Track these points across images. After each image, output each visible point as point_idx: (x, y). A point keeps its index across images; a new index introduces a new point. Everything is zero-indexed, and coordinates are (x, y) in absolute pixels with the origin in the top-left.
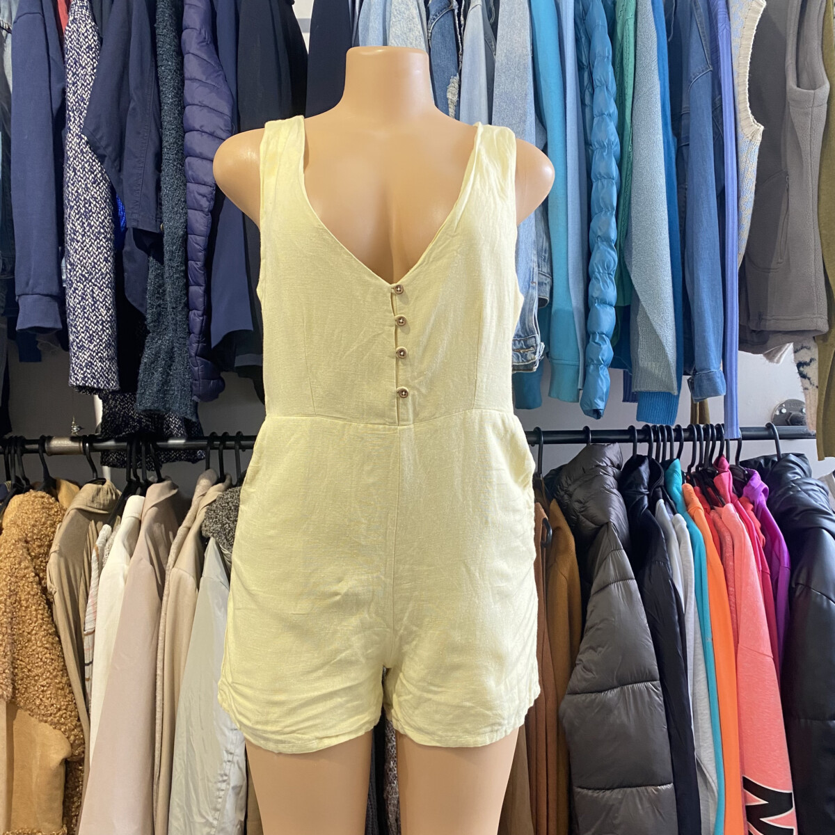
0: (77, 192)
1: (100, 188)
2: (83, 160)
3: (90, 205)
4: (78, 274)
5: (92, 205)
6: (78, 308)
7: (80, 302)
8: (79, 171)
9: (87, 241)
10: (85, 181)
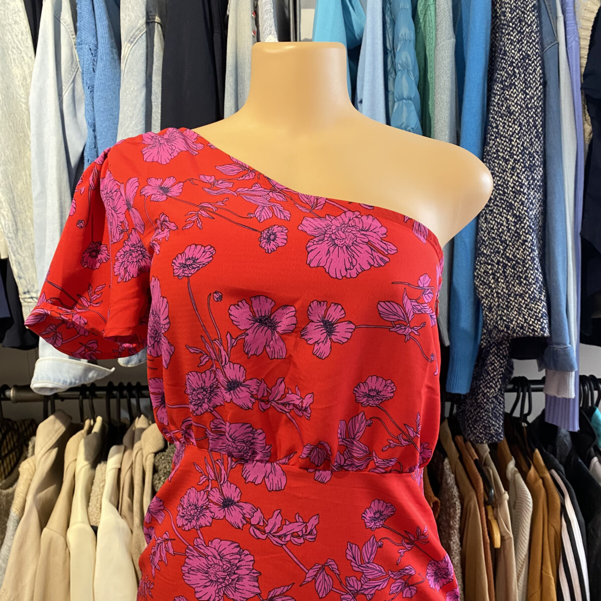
0: (522, 146)
1: (540, 142)
2: (528, 116)
3: (533, 160)
4: (526, 227)
5: (536, 159)
6: (528, 260)
7: (530, 253)
8: (524, 126)
9: (532, 194)
10: (529, 135)
